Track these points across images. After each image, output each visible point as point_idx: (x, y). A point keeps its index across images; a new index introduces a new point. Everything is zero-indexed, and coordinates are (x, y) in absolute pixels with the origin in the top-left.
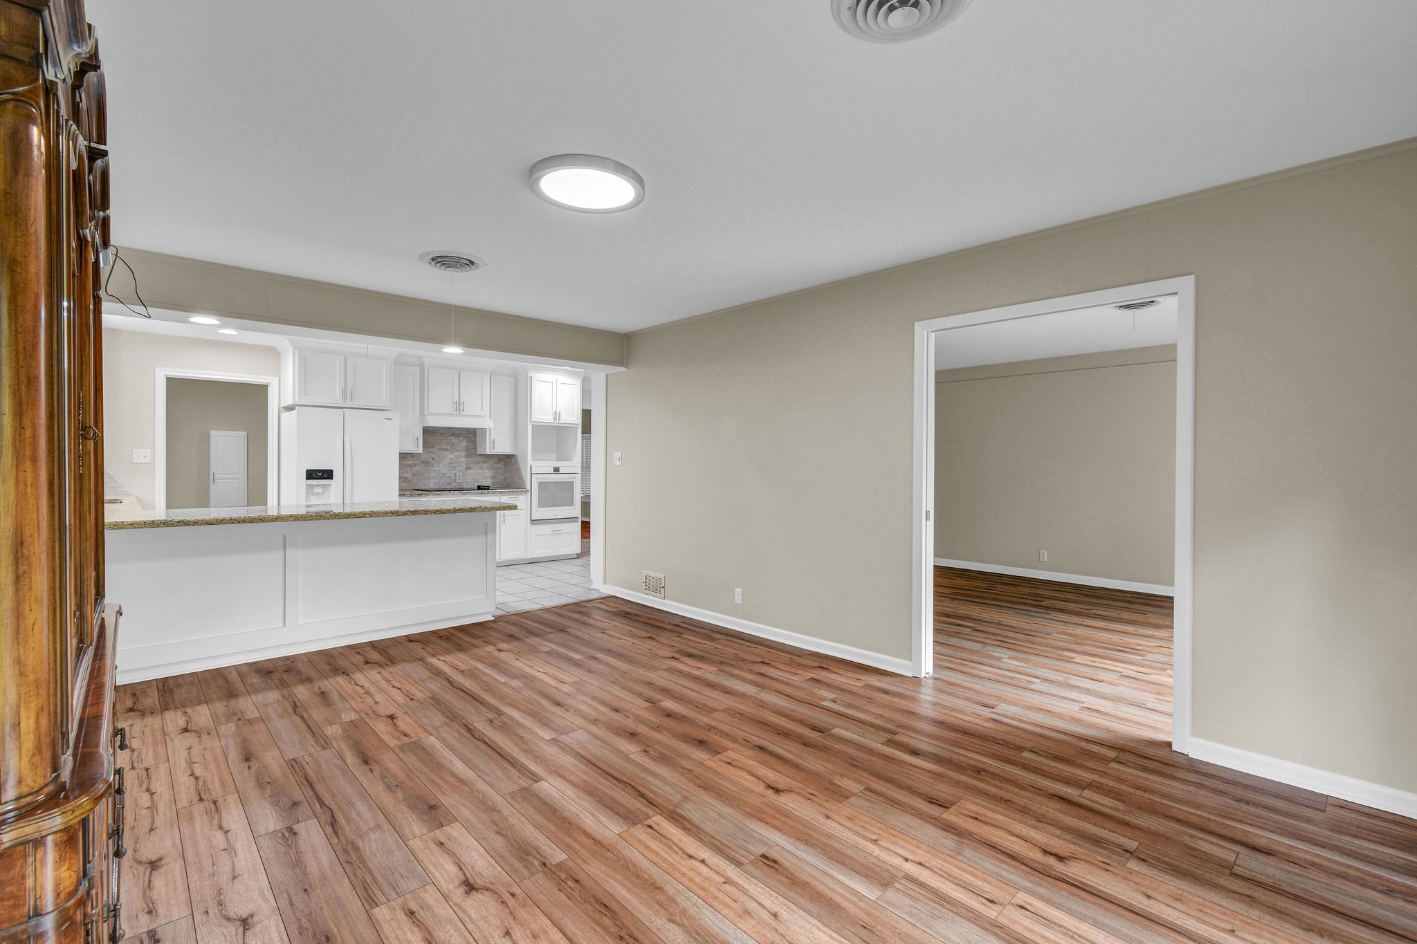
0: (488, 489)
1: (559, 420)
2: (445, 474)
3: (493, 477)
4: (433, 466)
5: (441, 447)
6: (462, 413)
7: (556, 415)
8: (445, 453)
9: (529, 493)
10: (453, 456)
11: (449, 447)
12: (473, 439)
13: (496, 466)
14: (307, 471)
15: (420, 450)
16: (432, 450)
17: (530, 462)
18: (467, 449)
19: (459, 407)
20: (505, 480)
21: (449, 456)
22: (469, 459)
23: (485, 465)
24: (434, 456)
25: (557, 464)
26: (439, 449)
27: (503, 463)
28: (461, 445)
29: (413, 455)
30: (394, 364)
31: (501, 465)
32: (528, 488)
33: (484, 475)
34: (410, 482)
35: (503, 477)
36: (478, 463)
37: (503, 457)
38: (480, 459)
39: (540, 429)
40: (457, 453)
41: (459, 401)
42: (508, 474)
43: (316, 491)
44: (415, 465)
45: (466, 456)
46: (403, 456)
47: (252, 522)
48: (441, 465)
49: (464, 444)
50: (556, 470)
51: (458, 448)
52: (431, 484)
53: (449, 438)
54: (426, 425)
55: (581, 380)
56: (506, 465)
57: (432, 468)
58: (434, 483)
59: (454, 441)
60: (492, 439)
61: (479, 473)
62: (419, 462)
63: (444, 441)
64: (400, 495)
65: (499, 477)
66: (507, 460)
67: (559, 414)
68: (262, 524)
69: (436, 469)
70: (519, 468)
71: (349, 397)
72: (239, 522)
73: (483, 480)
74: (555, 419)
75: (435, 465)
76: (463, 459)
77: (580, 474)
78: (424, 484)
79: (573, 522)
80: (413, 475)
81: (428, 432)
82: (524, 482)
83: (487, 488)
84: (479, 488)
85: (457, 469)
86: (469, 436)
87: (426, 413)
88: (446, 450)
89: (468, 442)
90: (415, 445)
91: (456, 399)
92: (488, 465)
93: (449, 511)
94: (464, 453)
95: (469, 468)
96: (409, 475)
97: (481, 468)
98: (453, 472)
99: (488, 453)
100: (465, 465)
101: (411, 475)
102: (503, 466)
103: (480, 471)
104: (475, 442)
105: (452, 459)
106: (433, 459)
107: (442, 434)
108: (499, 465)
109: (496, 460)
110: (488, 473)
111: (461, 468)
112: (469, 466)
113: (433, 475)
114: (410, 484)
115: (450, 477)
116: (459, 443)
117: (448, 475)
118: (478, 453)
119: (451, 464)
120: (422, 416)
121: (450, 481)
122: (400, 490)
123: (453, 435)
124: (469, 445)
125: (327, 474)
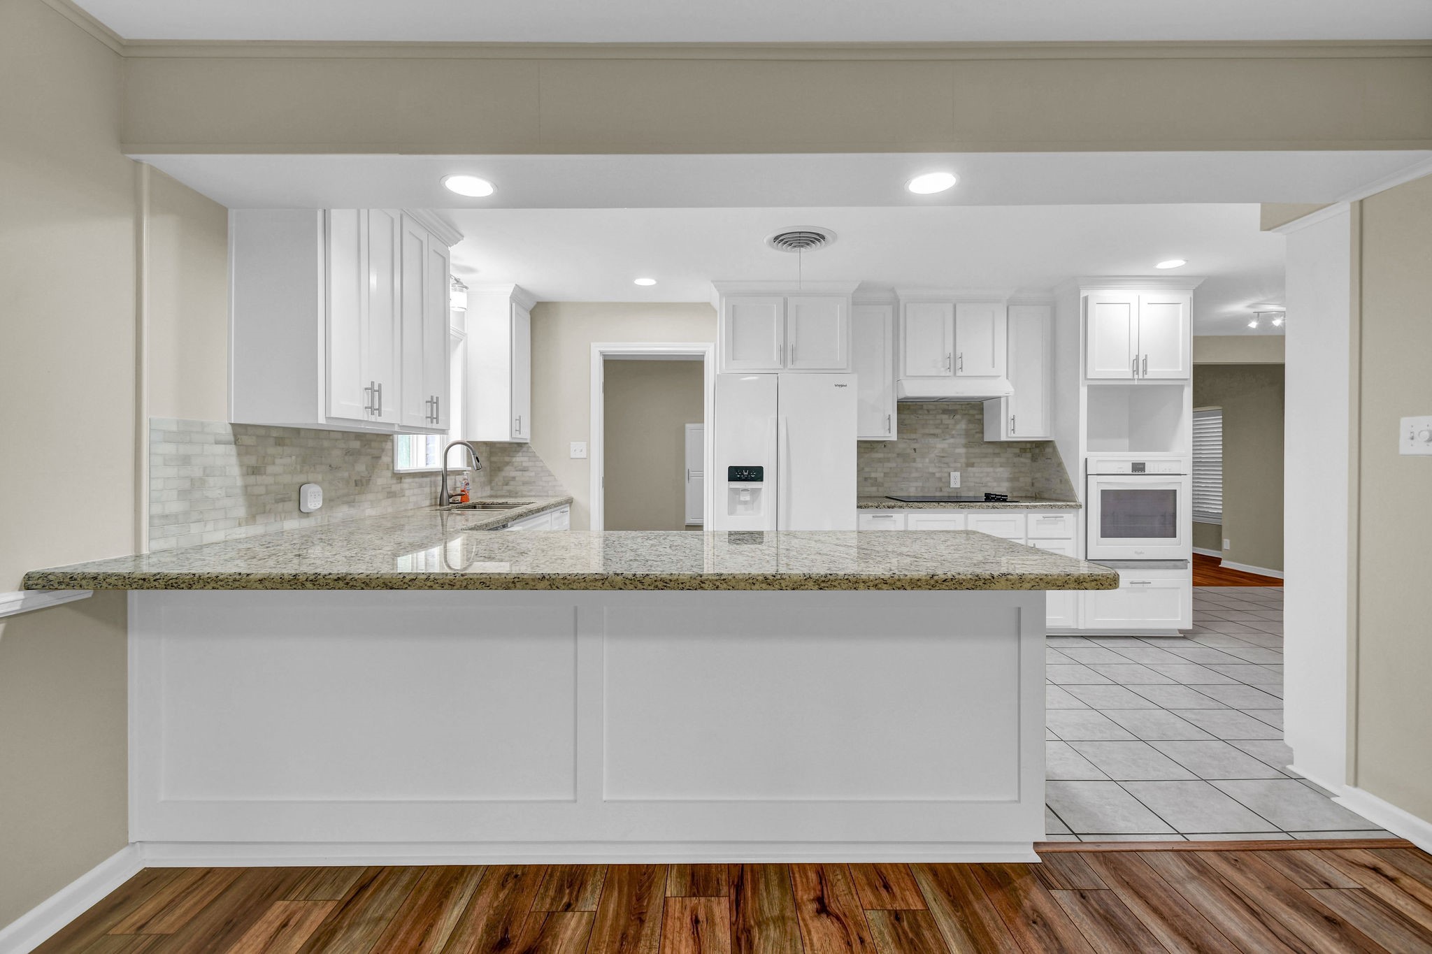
0: (1005, 500)
1: (1145, 371)
2: (934, 474)
3: (1011, 480)
4: (914, 460)
5: (927, 431)
6: (959, 373)
7: (1139, 364)
8: (932, 441)
9: (1082, 511)
10: (946, 446)
11: (938, 431)
12: (978, 417)
13: (1016, 460)
14: (730, 468)
15: (893, 436)
16: (913, 436)
17: (1083, 452)
18: (967, 433)
19: (954, 363)
20: (1033, 484)
21: (940, 445)
22: (971, 450)
23: (997, 460)
24: (916, 446)
25: (1139, 457)
26: (924, 435)
27: (1029, 455)
28: (958, 427)
29: (884, 444)
30: (854, 304)
31: (1025, 460)
32: (1081, 499)
33: (997, 478)
34: (881, 485)
35: (1029, 480)
36: (986, 456)
37: (1028, 446)
38: (990, 450)
39: (1103, 393)
40: (952, 441)
41: (955, 355)
42: (1038, 475)
43: (742, 498)
44: (888, 460)
45: (966, 446)
46: (866, 448)
47: (466, 588)
48: (927, 460)
49: (962, 425)
50: (1138, 468)
51: (954, 432)
52: (912, 490)
53: (938, 417)
54: (901, 396)
55: (1191, 294)
56: (1034, 459)
57: (914, 464)
58: (916, 487)
59: (946, 422)
60: (1011, 416)
61: (988, 473)
62: (895, 455)
63: (931, 422)
64: (858, 507)
65: (1021, 479)
66: (1039, 451)
67: (1145, 360)
68: (487, 592)
69: (920, 465)
70: (1060, 464)
71: (789, 357)
72: (442, 586)
73: (995, 484)
74: (1136, 371)
75: (918, 460)
76: (962, 451)
77: (1190, 477)
78: (902, 489)
79: (1176, 567)
80: (886, 474)
81: (905, 407)
82: (1071, 490)
83: (1001, 499)
84: (989, 498)
85: (952, 465)
86: (972, 412)
87: (901, 376)
88: (934, 435)
89: (970, 422)
90: (884, 428)
91: (949, 349)
92: (1003, 460)
93: (915, 584)
94: (963, 441)
95: (972, 465)
96: (878, 475)
97: (992, 465)
98: (946, 470)
99: (1003, 438)
100: (963, 460)
101: (882, 475)
102: (1028, 461)
103: (990, 470)
104: (981, 422)
105: (943, 450)
106: (915, 450)
107: (928, 411)
108: (1022, 460)
109: (1017, 451)
110: (1003, 472)
111: (959, 465)
112: (973, 460)
113: (914, 475)
114: (881, 489)
115: (940, 479)
116: (956, 423)
117: (938, 475)
118: (987, 438)
119: (942, 459)
120: (896, 381)
121: (941, 485)
122: (858, 497)
123: (945, 411)
124: (971, 426)
125: (754, 474)
